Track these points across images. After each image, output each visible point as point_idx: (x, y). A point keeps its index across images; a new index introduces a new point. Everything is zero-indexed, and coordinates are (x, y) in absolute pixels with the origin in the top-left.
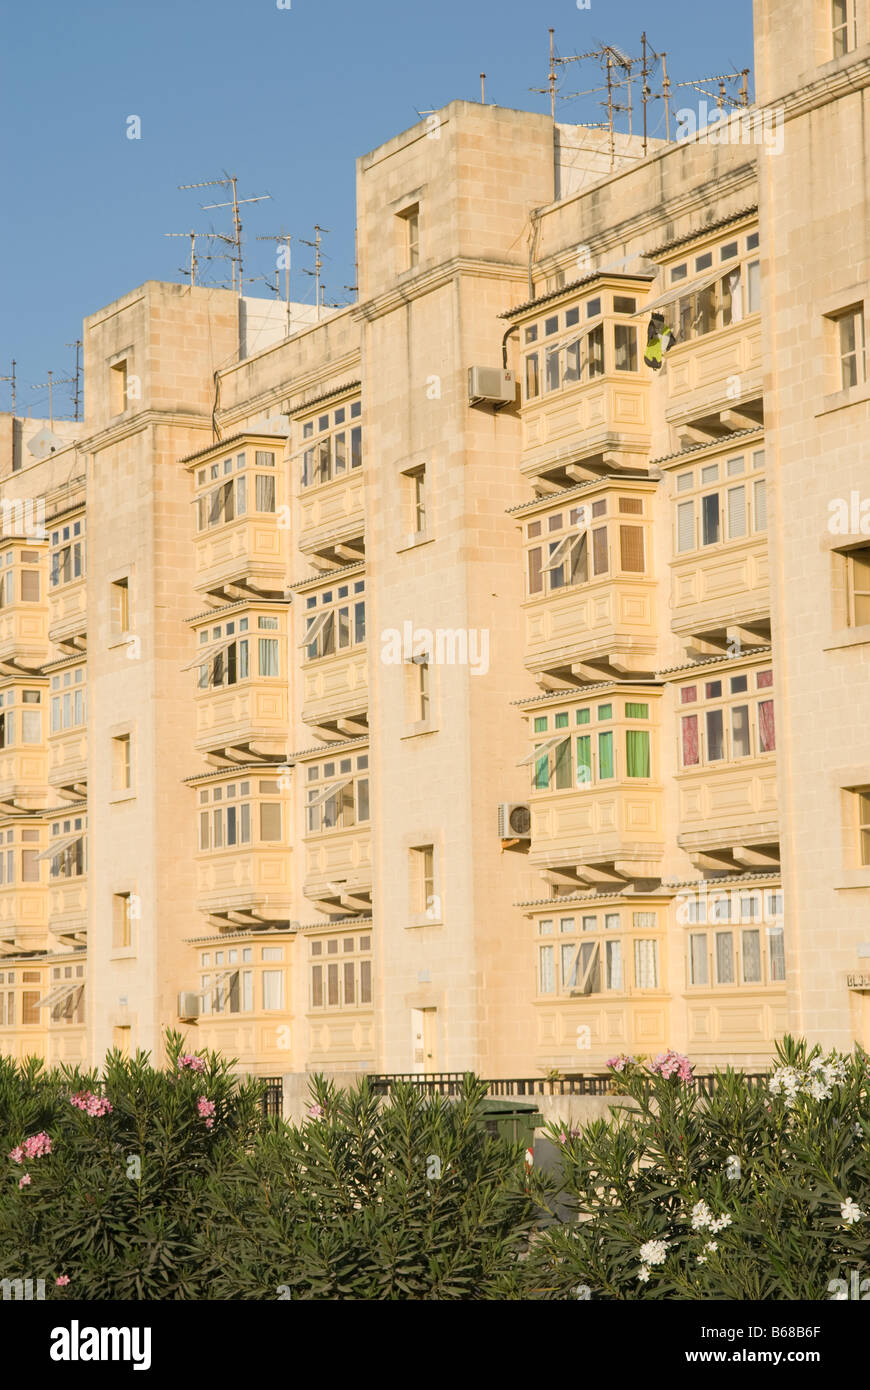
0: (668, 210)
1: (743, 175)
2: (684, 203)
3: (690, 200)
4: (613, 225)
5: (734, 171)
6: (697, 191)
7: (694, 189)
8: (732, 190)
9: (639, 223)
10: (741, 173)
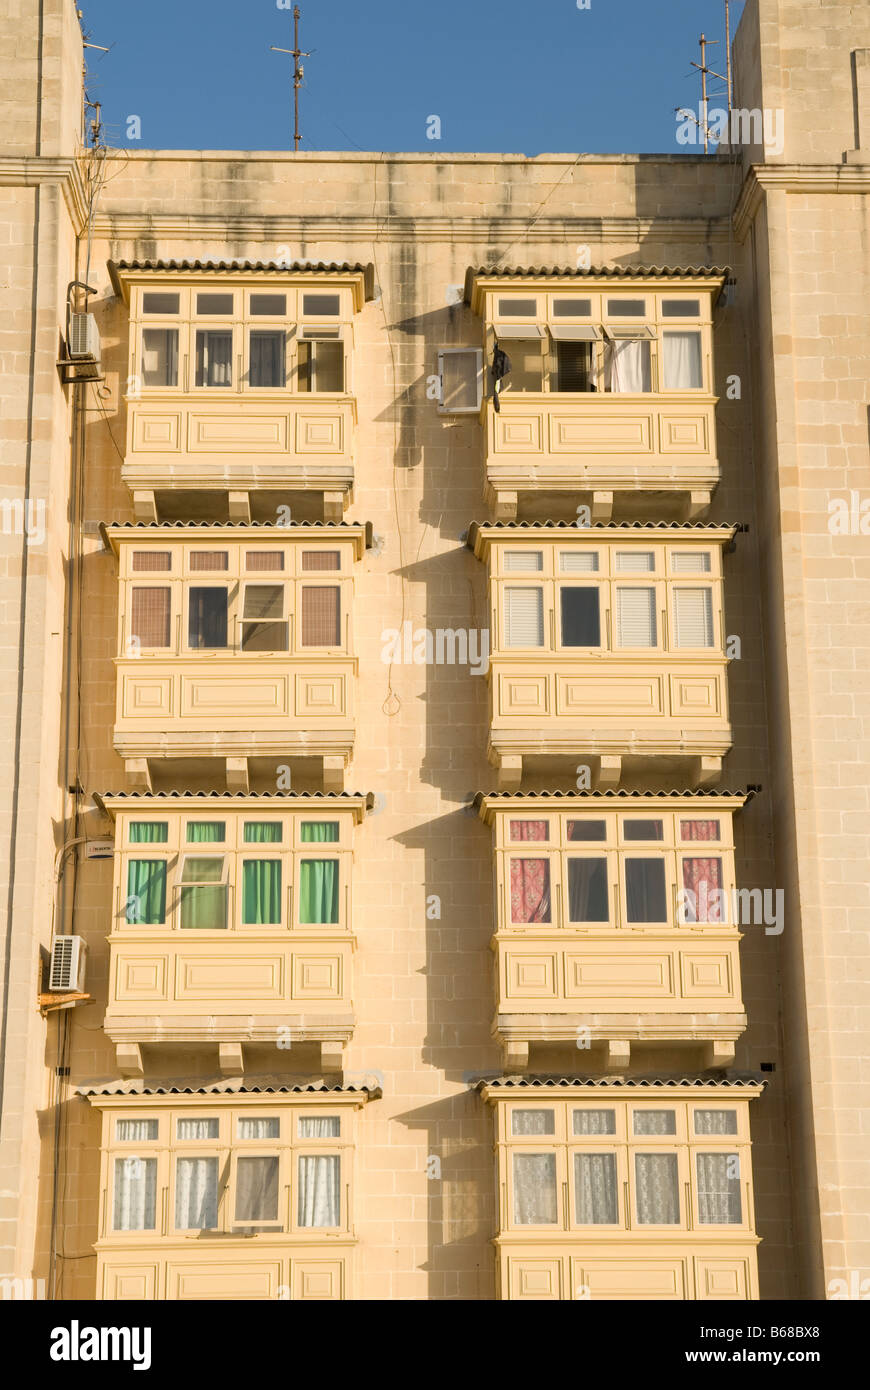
0: (417, 228)
1: (581, 228)
2: (456, 228)
3: (470, 228)
4: (302, 215)
5: (567, 219)
6: (488, 222)
7: (484, 218)
8: (548, 239)
9: (354, 227)
10: (578, 225)
